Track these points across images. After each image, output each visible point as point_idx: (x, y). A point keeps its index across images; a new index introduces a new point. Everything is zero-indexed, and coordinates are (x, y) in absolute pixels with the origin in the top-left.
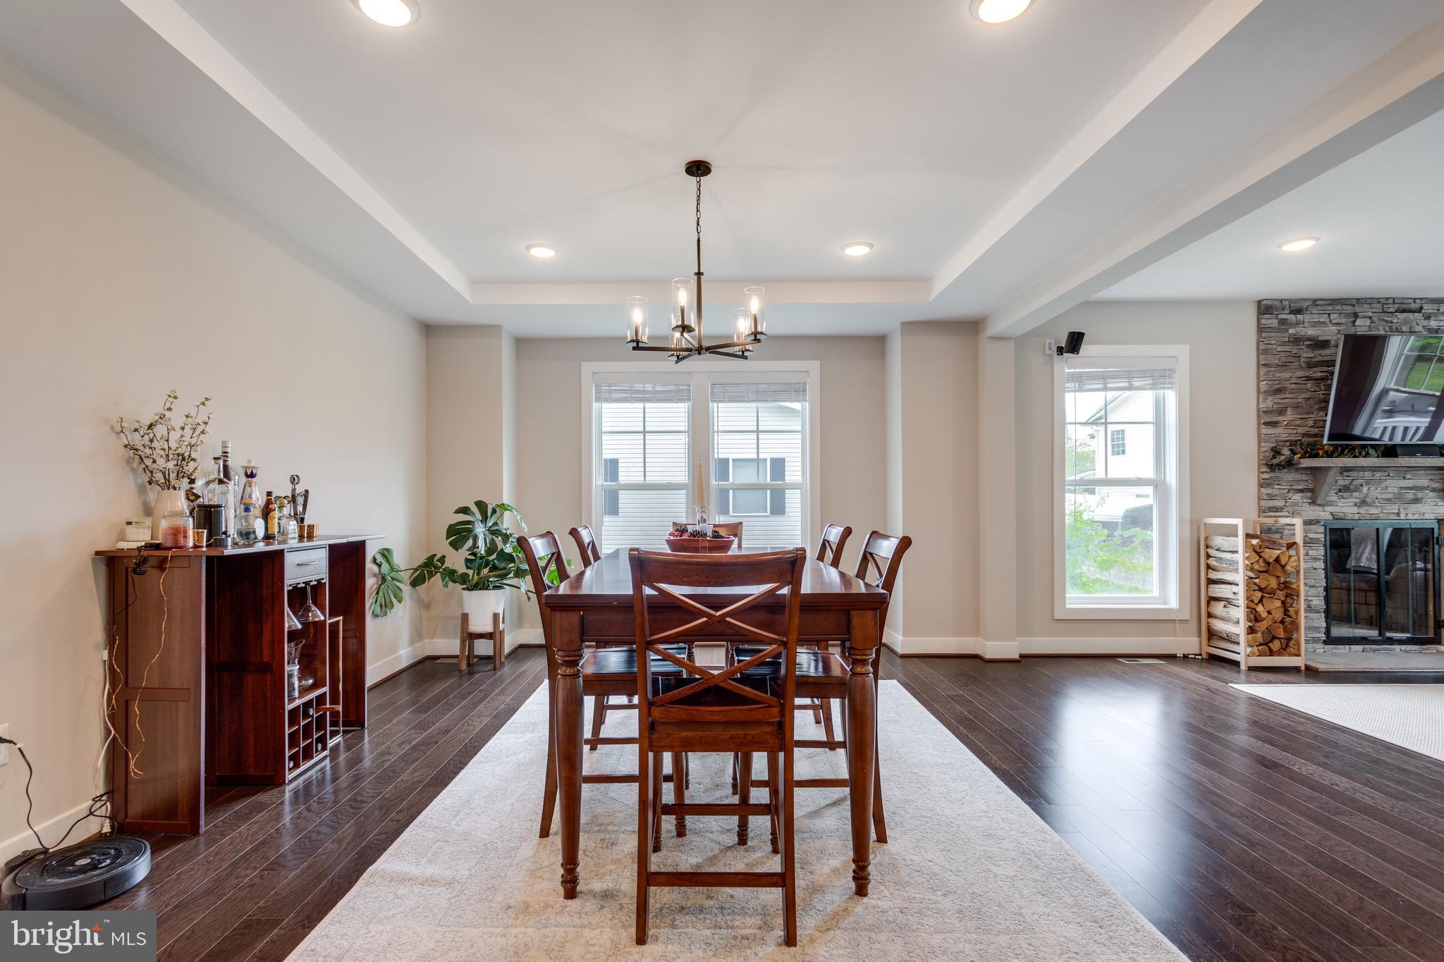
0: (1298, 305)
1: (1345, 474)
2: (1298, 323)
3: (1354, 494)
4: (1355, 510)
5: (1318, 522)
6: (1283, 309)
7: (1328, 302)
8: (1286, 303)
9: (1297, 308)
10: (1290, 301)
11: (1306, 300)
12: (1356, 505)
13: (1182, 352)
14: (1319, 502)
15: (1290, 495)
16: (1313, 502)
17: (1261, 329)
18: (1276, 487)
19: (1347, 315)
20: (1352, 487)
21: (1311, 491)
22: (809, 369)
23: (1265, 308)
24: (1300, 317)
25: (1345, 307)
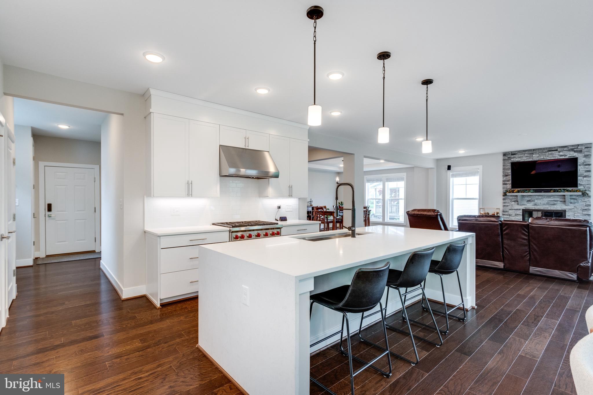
0: (514, 153)
1: (528, 197)
2: (514, 157)
3: (532, 202)
4: (533, 207)
5: (520, 210)
6: (509, 154)
7: (523, 151)
8: (510, 153)
9: (513, 154)
10: (511, 152)
11: (517, 151)
12: (533, 205)
13: (481, 167)
14: (519, 204)
15: (511, 202)
16: (518, 204)
17: (504, 160)
18: (506, 200)
19: (531, 154)
20: (531, 200)
21: (518, 201)
22: (404, 175)
23: (505, 154)
24: (514, 156)
25: (529, 152)
